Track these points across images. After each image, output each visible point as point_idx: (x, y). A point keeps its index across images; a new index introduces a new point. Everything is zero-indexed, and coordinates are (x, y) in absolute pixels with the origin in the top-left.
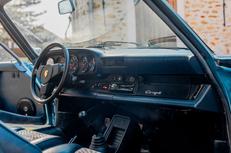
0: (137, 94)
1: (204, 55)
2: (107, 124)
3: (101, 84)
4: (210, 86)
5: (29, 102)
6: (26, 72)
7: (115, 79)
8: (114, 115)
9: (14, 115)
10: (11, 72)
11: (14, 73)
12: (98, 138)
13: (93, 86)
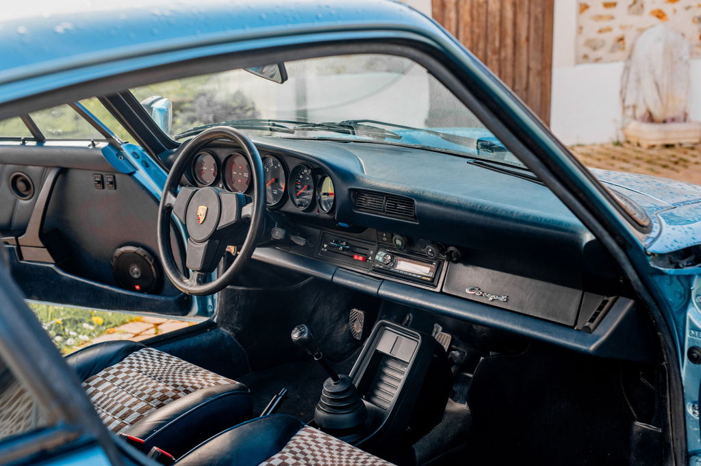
0: (444, 290)
1: (621, 241)
2: (355, 326)
3: (347, 245)
4: (631, 303)
5: (145, 256)
6: (135, 175)
7: (385, 239)
8: (380, 321)
9: (106, 289)
10: (91, 172)
11: (102, 176)
12: (339, 388)
13: (325, 246)
